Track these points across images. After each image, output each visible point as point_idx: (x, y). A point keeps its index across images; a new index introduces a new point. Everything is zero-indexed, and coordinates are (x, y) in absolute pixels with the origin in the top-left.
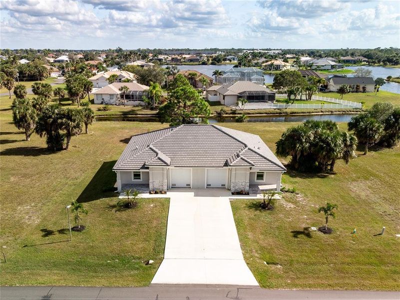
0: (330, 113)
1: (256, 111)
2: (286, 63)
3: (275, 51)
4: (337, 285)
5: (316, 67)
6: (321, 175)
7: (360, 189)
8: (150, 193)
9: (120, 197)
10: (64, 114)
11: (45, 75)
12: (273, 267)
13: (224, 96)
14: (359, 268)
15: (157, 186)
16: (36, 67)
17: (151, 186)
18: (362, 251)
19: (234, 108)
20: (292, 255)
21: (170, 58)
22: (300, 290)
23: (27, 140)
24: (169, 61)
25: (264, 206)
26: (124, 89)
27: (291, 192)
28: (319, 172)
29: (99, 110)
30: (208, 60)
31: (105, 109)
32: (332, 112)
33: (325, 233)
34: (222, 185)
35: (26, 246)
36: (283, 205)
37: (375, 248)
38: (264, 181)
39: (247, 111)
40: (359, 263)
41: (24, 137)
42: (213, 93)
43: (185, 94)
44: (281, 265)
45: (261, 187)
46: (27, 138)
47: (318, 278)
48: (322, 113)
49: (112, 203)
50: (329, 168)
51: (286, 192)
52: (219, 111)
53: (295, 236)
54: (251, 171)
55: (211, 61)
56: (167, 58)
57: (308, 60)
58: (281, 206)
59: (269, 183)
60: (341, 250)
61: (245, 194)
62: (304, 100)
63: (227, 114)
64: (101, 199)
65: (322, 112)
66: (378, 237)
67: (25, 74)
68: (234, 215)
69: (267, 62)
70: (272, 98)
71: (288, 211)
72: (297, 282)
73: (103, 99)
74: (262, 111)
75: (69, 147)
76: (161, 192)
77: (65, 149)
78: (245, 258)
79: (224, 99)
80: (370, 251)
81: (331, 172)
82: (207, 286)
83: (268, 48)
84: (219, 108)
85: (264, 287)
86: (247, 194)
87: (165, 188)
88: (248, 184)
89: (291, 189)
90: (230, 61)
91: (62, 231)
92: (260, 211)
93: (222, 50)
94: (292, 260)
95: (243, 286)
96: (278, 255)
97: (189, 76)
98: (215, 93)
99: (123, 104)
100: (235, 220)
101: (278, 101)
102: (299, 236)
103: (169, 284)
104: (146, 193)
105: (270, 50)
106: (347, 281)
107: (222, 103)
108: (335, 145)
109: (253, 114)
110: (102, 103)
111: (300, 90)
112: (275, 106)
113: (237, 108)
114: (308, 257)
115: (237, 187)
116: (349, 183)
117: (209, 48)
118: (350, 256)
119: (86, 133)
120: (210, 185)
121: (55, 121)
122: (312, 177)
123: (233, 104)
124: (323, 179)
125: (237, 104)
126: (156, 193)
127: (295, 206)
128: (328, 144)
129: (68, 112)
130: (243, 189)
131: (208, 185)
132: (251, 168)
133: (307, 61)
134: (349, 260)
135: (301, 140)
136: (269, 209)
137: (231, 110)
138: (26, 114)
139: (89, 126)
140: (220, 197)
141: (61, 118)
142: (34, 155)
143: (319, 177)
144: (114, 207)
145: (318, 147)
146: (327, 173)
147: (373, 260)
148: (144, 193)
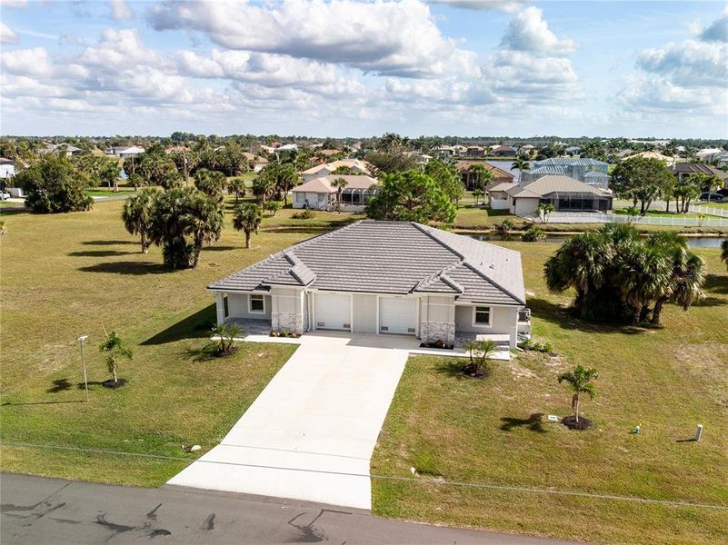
0: (717, 235)
1: (571, 227)
2: (665, 157)
3: (661, 142)
4: (535, 526)
5: (724, 164)
6: (630, 329)
7: (697, 359)
8: (272, 335)
9: (214, 338)
10: (189, 207)
11: (241, 167)
12: (425, 479)
13: (515, 200)
14: (607, 501)
15: (287, 323)
16: (229, 154)
17: (274, 323)
18: (632, 467)
19: (530, 219)
20: (478, 460)
21: (465, 149)
22: (450, 527)
23: (143, 252)
24: (462, 153)
25: (471, 370)
26: (339, 184)
27: (541, 351)
28: (626, 324)
29: (295, 217)
30: (531, 153)
31: (303, 217)
32: (721, 233)
33: (571, 427)
34: (409, 330)
35: (8, 404)
36: (511, 370)
37: (668, 464)
38: (490, 326)
39: (552, 226)
40: (614, 489)
41: (139, 248)
42: (500, 195)
43: (408, 181)
44: (445, 477)
45: (479, 338)
46: (143, 249)
47: (506, 508)
48: (700, 235)
49: (194, 348)
50: (651, 316)
51: (531, 349)
52: (500, 224)
53: (504, 428)
54: (457, 303)
55: (535, 155)
56: (461, 149)
57: (714, 154)
58: (507, 372)
59: (499, 331)
60: (588, 462)
61: (446, 348)
62: (673, 213)
63: (514, 229)
64: (182, 340)
65: (700, 232)
66: (685, 446)
67: (211, 165)
68: (403, 379)
69: (632, 154)
70: (605, 204)
71: (515, 382)
72: (456, 511)
73: (307, 201)
74: (581, 227)
75: (199, 263)
76: (290, 335)
77: (192, 267)
78: (375, 457)
79: (514, 204)
80: (652, 469)
81: (654, 324)
82: (266, 499)
83: (651, 137)
84: (500, 220)
85: (378, 512)
86: (451, 347)
87: (301, 327)
88: (453, 329)
89: (543, 346)
90: (571, 155)
91: (82, 386)
92: (459, 378)
93: (563, 140)
94: (473, 471)
95: (338, 507)
96: (449, 460)
97: (471, 171)
98: (504, 195)
99: (338, 210)
100: (398, 388)
101: (618, 212)
102: (513, 428)
103: (197, 489)
104: (266, 334)
105: (654, 139)
106: (566, 521)
107: (512, 211)
108: (655, 271)
109: (564, 231)
110: (304, 207)
111: (657, 191)
112: (608, 218)
113: (537, 220)
114: (510, 469)
115: (432, 335)
116: (681, 345)
117: (542, 136)
118: (601, 475)
119: (247, 247)
120: (387, 329)
121: (174, 218)
122: (608, 331)
123: (530, 214)
124: (631, 337)
125: (538, 214)
126: (282, 335)
127: (534, 375)
128: (639, 268)
129: (197, 203)
130: (443, 338)
131: (383, 328)
132: (457, 297)
133: (712, 156)
134: (594, 482)
135: (585, 259)
136: (477, 376)
137: (525, 223)
138: (142, 209)
139: (252, 234)
140: (395, 350)
141: (184, 213)
142: (136, 273)
143: (624, 332)
144: (195, 353)
145: (621, 272)
146: (643, 326)
147: (650, 487)
148: (261, 334)
